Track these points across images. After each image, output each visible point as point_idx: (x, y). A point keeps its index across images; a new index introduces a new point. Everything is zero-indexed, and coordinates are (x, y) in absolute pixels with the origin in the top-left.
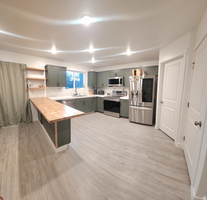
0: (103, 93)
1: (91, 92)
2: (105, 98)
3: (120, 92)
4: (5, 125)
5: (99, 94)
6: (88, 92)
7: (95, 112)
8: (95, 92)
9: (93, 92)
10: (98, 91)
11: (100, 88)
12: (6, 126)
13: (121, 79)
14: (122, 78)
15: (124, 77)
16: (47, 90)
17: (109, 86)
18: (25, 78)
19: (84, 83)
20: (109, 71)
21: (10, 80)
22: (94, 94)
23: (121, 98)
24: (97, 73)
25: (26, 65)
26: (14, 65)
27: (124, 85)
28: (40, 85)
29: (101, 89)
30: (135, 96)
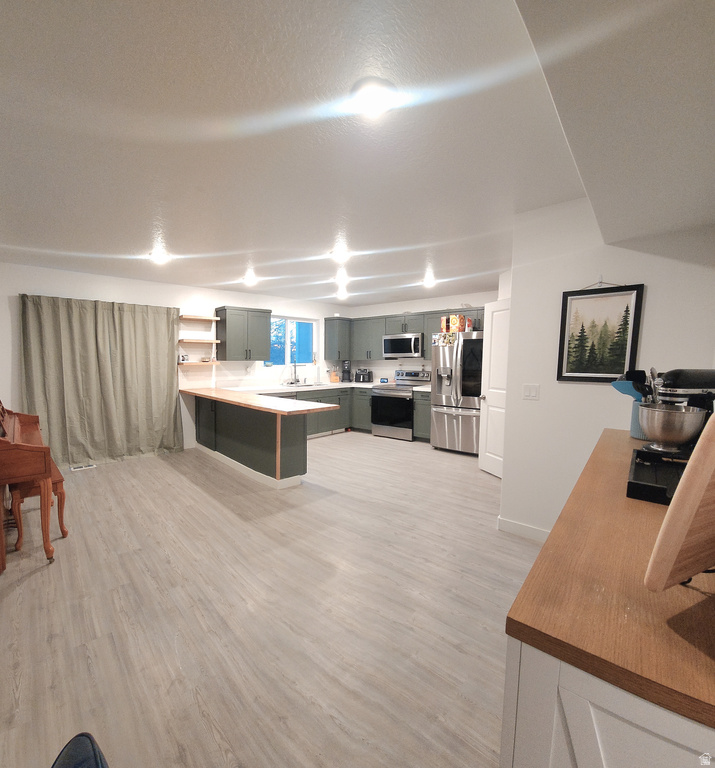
0: (369, 378)
1: (334, 374)
2: (376, 391)
3: (416, 374)
4: (130, 453)
5: (358, 380)
6: (327, 375)
7: (347, 430)
8: (346, 376)
9: (341, 374)
10: (354, 371)
11: (359, 362)
12: (131, 455)
13: (416, 340)
14: (419, 335)
15: (423, 334)
16: (218, 368)
17: (387, 359)
18: (176, 341)
19: (315, 350)
20: (386, 317)
21: (146, 347)
22: (343, 380)
23: (415, 389)
24: (350, 322)
25: (178, 310)
26: (157, 310)
27: (423, 355)
28: (203, 356)
29: (362, 368)
30: (446, 382)
